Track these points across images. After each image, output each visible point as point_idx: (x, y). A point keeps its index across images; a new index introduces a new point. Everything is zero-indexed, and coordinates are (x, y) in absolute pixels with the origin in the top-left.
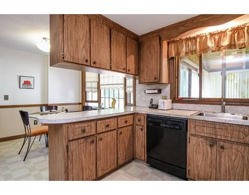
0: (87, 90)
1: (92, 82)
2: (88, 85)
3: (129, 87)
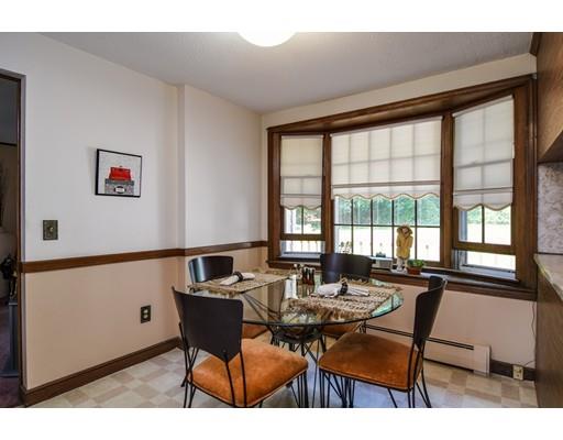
0: (285, 201)
1: (302, 177)
2: (289, 187)
3: (483, 191)
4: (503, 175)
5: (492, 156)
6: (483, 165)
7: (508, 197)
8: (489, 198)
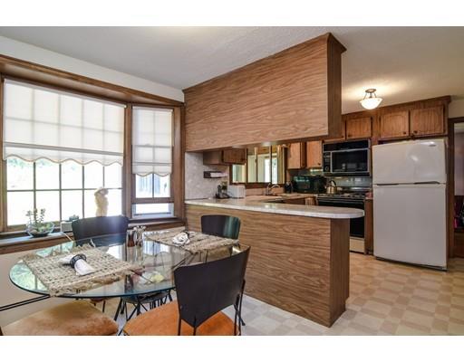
3: (154, 164)
4: (165, 155)
5: (159, 142)
6: (154, 147)
7: (169, 169)
8: (158, 169)
